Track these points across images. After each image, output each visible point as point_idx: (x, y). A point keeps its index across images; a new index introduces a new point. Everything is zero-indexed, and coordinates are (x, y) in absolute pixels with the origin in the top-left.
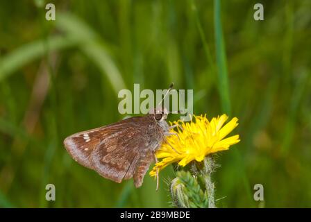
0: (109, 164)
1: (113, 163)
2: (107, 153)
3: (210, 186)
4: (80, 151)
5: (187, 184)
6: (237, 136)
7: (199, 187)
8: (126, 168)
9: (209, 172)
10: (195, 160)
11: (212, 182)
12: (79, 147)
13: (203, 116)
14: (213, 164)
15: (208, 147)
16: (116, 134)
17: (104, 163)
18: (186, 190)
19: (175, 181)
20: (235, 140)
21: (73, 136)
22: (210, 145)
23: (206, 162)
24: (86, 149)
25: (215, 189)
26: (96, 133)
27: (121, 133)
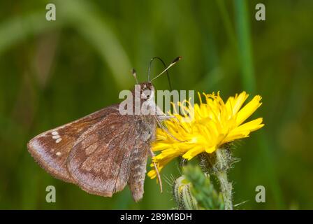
0: (92, 172)
1: (97, 170)
2: (86, 157)
3: (227, 187)
4: (50, 157)
5: (195, 182)
6: (260, 120)
7: (211, 186)
8: (116, 173)
9: (224, 167)
10: (205, 153)
11: (229, 182)
12: (48, 152)
13: (216, 95)
14: (230, 158)
15: (221, 135)
16: (94, 127)
17: (85, 172)
18: (194, 191)
19: (180, 180)
20: (257, 124)
21: (38, 136)
22: (224, 132)
23: (219, 155)
24: (58, 154)
25: (233, 191)
26: (67, 129)
27: (100, 123)
